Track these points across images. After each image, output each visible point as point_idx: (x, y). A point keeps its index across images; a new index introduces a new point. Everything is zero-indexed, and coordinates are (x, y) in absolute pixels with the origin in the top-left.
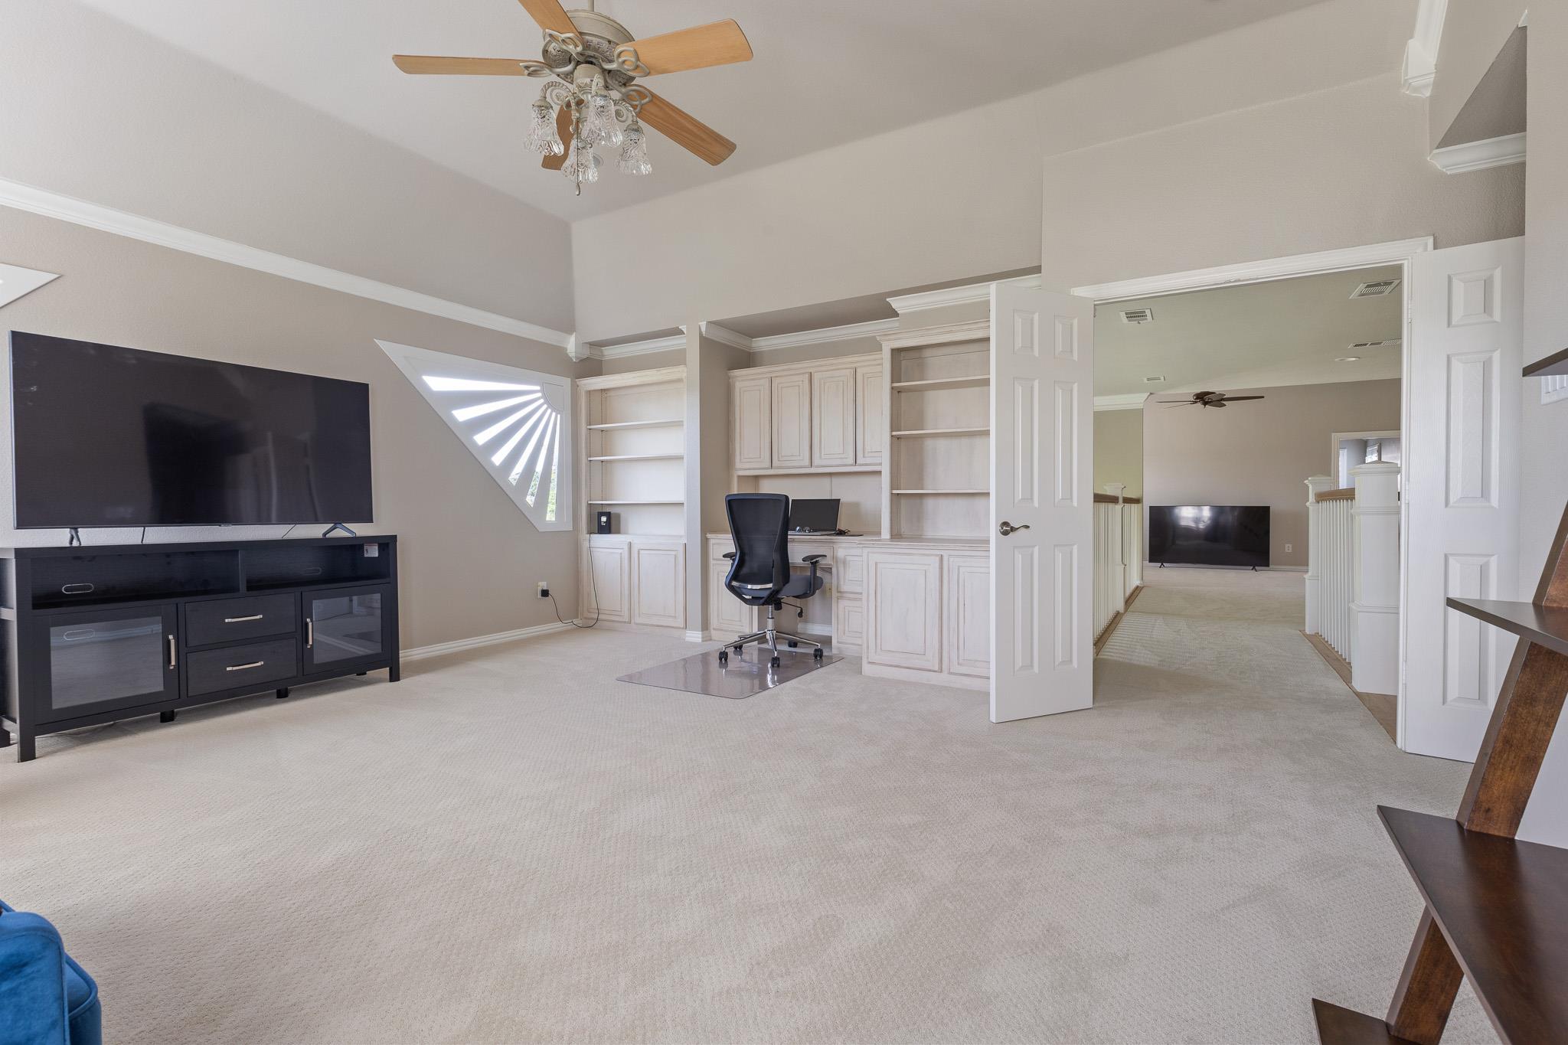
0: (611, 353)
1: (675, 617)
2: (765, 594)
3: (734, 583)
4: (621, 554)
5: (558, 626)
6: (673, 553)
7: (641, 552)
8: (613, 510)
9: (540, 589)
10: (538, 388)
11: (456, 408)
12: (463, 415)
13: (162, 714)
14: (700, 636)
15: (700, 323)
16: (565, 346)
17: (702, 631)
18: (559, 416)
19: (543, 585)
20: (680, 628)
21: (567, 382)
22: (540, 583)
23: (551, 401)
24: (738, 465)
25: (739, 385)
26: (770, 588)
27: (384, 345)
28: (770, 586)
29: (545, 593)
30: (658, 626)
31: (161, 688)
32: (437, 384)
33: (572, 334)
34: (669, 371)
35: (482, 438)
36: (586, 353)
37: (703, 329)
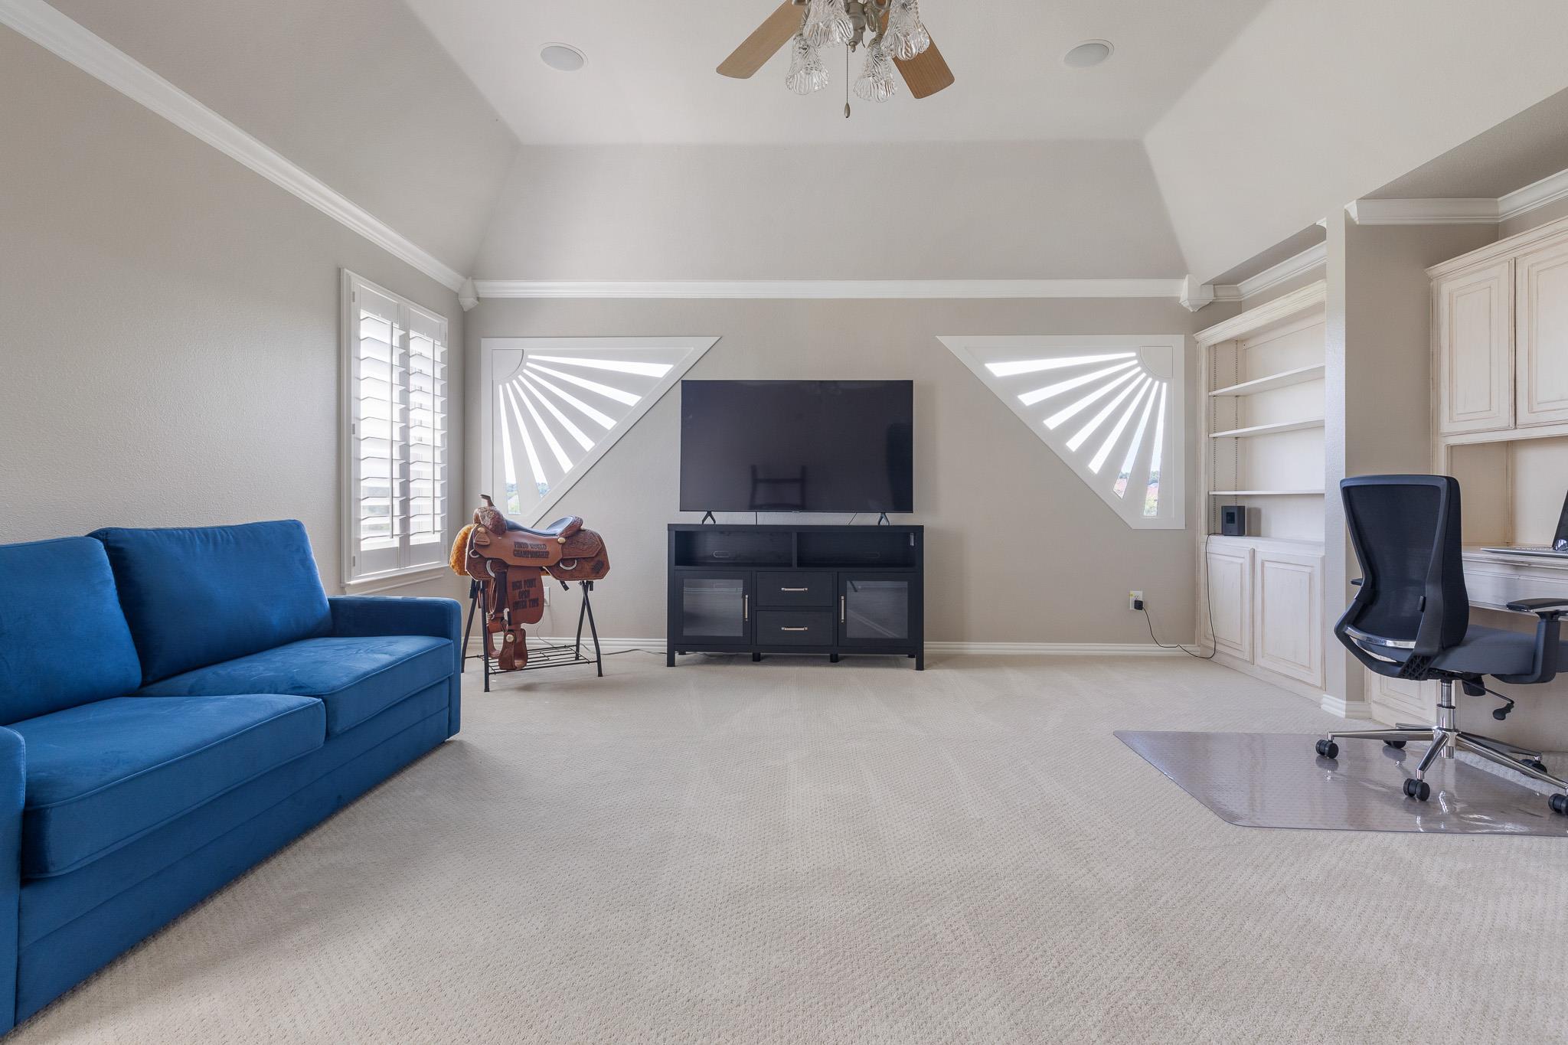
0: (1250, 287)
1: (1310, 668)
2: (1405, 658)
3: (1350, 631)
4: (1241, 564)
5: (1151, 649)
6: (1308, 570)
7: (1267, 564)
8: (1247, 504)
9: (1132, 599)
10: (1133, 354)
11: (1022, 393)
12: (1029, 399)
13: (753, 654)
14: (1344, 707)
15: (1346, 207)
16: (1176, 295)
17: (1347, 700)
18: (1165, 385)
19: (1139, 595)
20: (1317, 687)
21: (1178, 341)
22: (1132, 592)
23: (1153, 370)
24: (1446, 426)
25: (1446, 289)
26: (1411, 650)
27: (945, 340)
28: (1412, 645)
29: (1139, 605)
30: (1287, 676)
31: (741, 635)
32: (1000, 370)
33: (1183, 278)
34: (1302, 294)
35: (1053, 422)
36: (1208, 296)
37: (1354, 214)
